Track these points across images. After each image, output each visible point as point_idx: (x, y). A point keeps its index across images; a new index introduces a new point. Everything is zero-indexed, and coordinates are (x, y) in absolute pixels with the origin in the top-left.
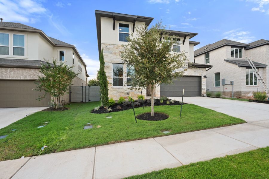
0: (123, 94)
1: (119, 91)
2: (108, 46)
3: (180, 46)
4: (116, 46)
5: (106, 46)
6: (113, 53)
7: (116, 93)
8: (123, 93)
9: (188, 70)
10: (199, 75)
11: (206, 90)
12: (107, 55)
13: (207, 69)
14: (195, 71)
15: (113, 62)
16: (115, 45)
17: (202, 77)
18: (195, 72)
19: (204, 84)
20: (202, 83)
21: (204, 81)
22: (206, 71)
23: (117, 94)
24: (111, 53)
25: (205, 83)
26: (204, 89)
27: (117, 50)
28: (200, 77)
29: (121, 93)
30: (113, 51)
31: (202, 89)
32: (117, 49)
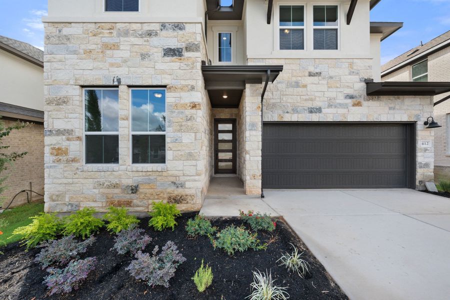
0: (117, 191)
1: (102, 180)
2: (66, 31)
3: (336, 30)
4: (93, 25)
5: (60, 31)
6: (82, 51)
7: (91, 187)
8: (115, 186)
9: (365, 103)
10: (404, 118)
11: (432, 167)
12: (60, 61)
13: (437, 98)
14: (391, 106)
15: (82, 84)
16: (89, 25)
17: (420, 126)
18: (390, 108)
19: (426, 150)
20: (420, 145)
21: (424, 139)
22: (435, 104)
23: (96, 191)
24: (75, 52)
25: (430, 146)
26: (427, 165)
27: (97, 39)
28: (410, 127)
29: (109, 187)
30: (83, 47)
31: (418, 166)
32: (94, 35)
